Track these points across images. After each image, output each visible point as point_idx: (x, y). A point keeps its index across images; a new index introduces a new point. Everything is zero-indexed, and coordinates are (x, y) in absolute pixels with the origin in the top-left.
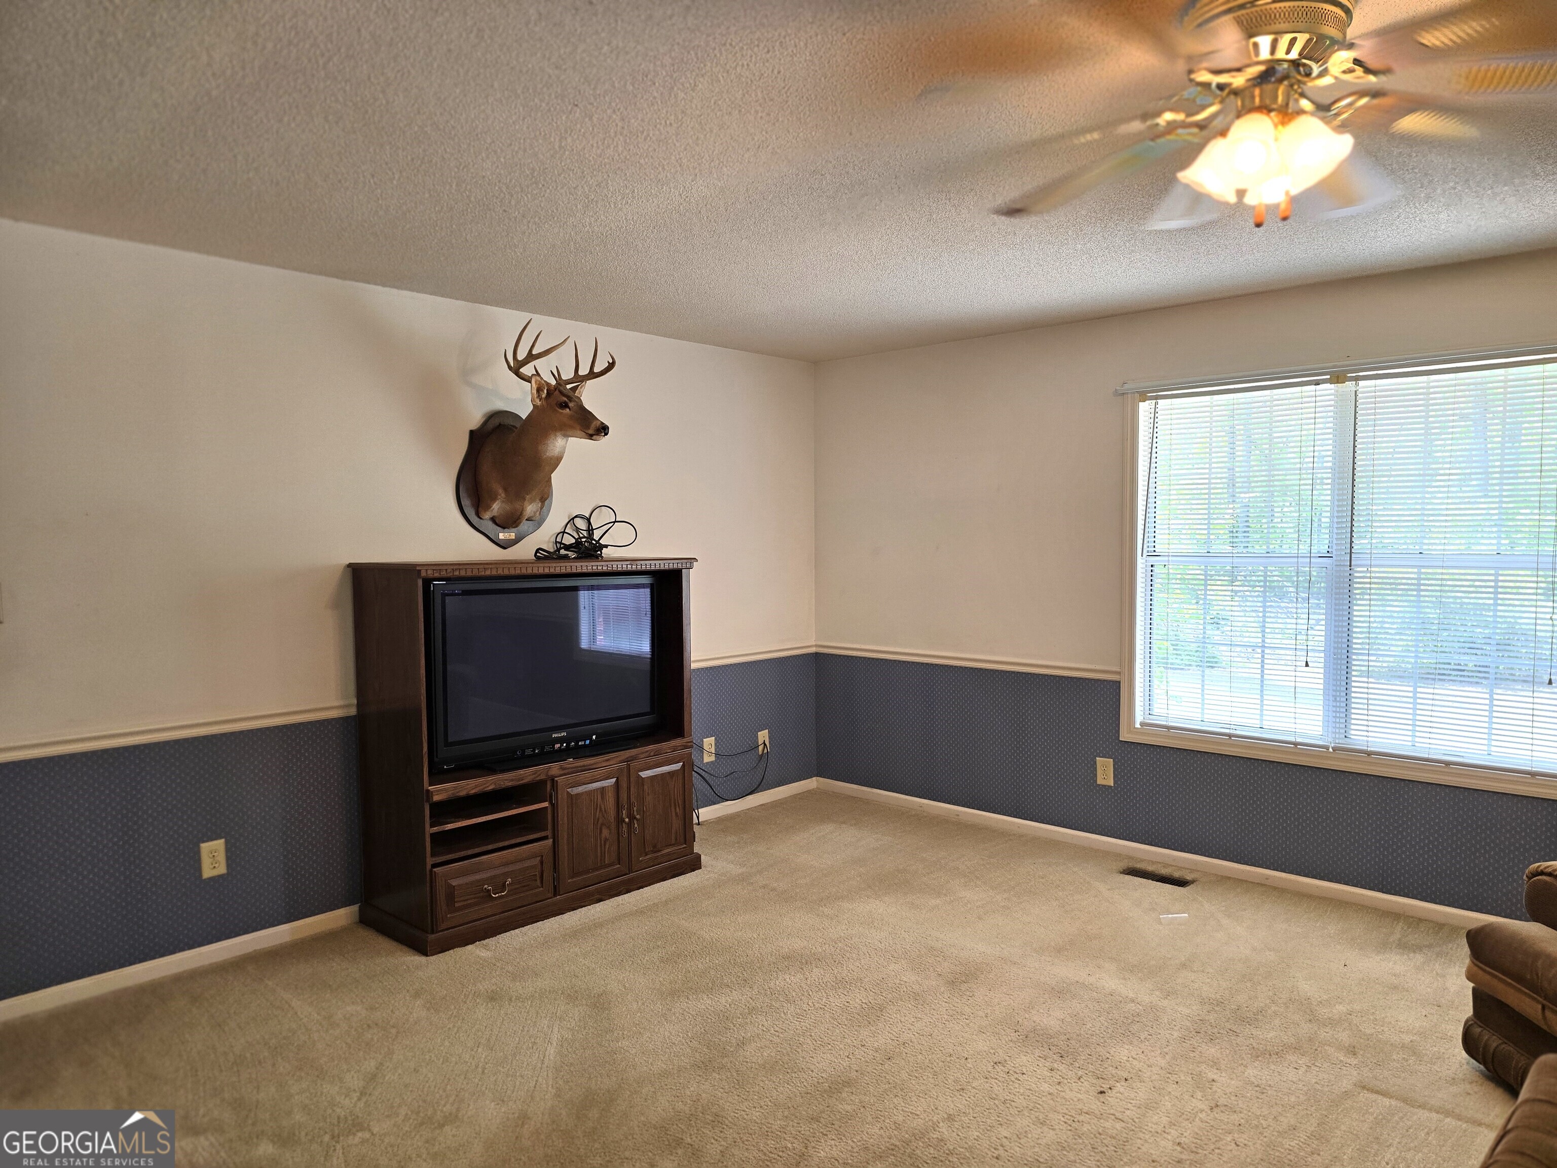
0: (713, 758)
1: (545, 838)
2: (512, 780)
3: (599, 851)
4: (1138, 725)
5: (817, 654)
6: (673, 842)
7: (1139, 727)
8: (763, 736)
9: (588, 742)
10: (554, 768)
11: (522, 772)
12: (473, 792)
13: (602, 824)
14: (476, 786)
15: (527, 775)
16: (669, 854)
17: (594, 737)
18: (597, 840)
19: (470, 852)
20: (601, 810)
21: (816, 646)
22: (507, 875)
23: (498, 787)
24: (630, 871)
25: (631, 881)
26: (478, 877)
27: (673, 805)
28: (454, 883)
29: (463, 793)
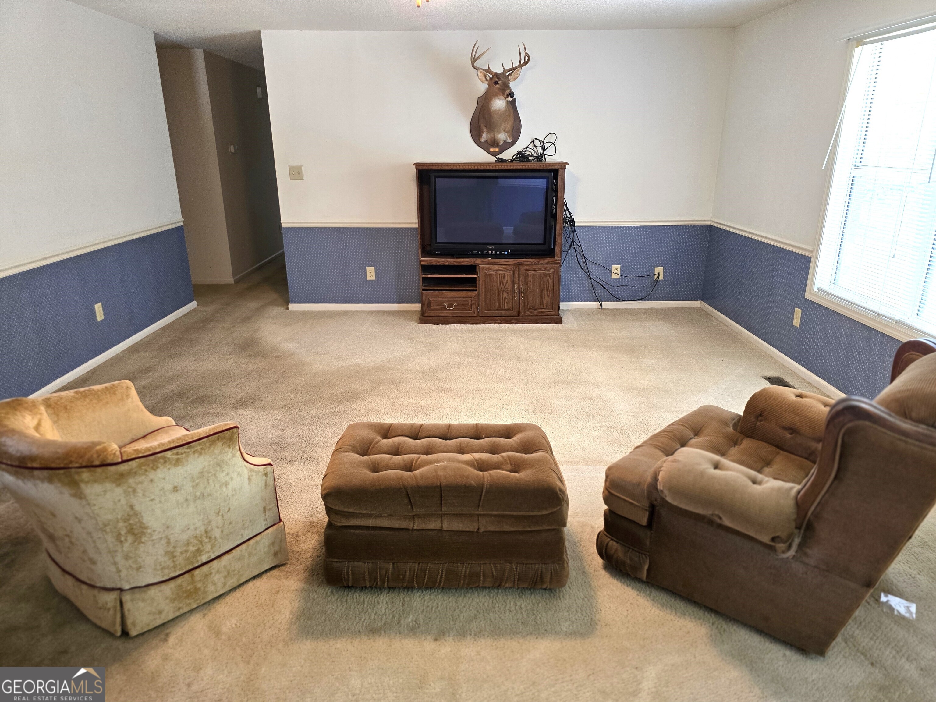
0: (618, 277)
1: (475, 290)
2: (457, 262)
3: (501, 304)
4: (816, 290)
5: (711, 226)
6: (545, 307)
7: (817, 290)
8: (659, 270)
9: (506, 253)
10: (478, 261)
11: (462, 259)
12: (438, 264)
13: (503, 291)
14: (440, 262)
15: (465, 261)
16: (541, 313)
17: (509, 251)
18: (500, 297)
19: (439, 288)
20: (503, 284)
21: (710, 221)
22: (455, 302)
23: (450, 264)
24: (519, 315)
25: (519, 320)
26: (441, 299)
27: (545, 290)
28: (431, 299)
29: (434, 263)
